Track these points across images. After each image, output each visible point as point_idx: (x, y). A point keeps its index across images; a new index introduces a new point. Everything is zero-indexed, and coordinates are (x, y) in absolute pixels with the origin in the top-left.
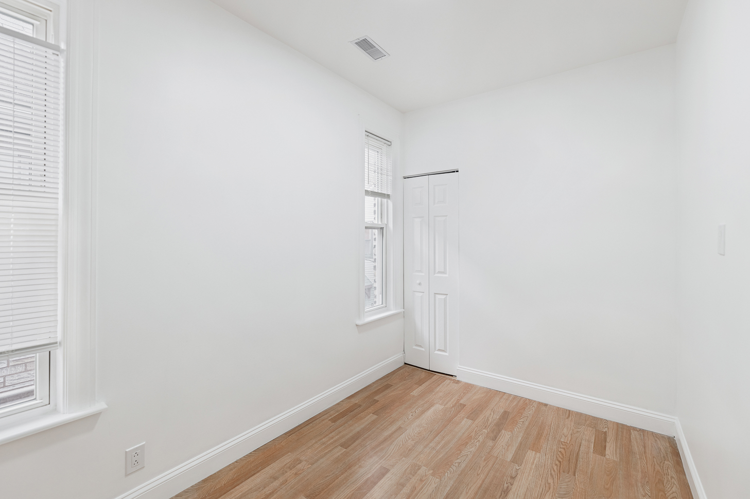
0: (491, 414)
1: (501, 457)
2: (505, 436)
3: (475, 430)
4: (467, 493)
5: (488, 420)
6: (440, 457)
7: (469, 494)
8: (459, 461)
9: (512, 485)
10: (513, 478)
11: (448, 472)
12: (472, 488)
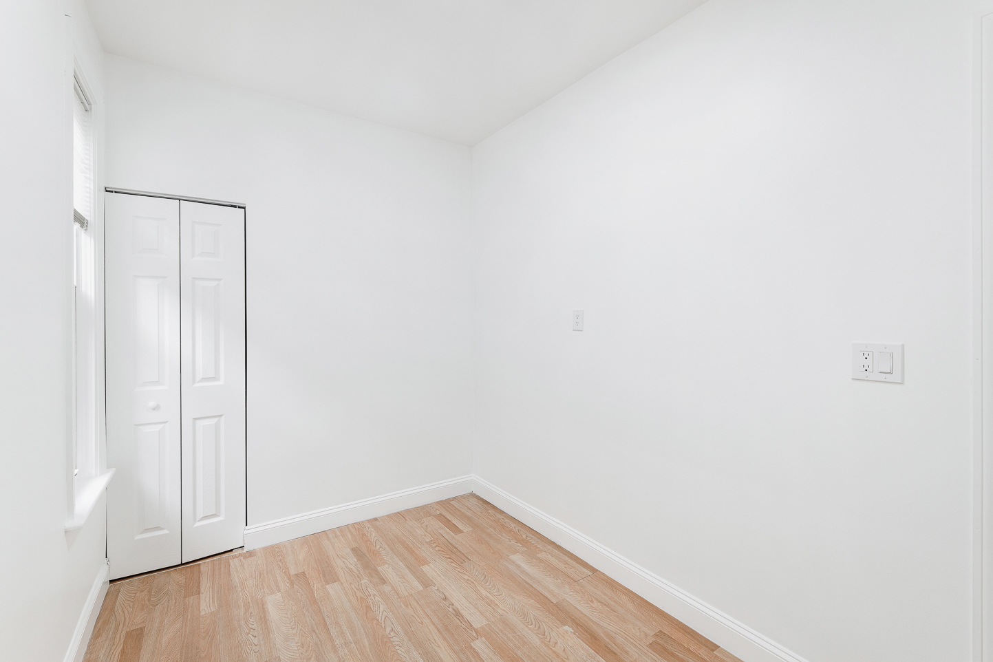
0: (344, 562)
1: (413, 592)
2: (386, 570)
3: (355, 589)
4: (439, 647)
5: (350, 569)
6: (367, 644)
7: (441, 646)
8: (388, 629)
9: (453, 605)
10: (445, 599)
11: (397, 648)
12: (436, 638)
